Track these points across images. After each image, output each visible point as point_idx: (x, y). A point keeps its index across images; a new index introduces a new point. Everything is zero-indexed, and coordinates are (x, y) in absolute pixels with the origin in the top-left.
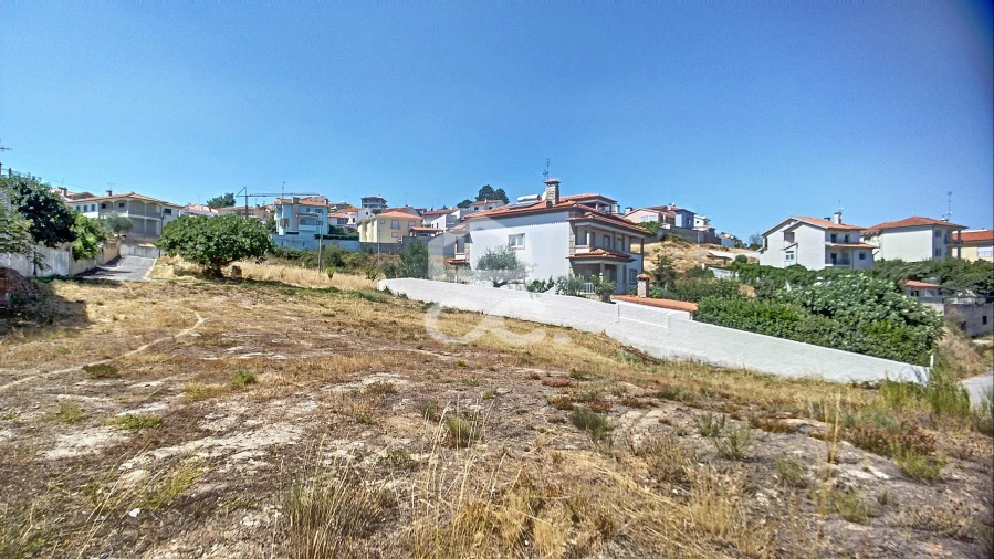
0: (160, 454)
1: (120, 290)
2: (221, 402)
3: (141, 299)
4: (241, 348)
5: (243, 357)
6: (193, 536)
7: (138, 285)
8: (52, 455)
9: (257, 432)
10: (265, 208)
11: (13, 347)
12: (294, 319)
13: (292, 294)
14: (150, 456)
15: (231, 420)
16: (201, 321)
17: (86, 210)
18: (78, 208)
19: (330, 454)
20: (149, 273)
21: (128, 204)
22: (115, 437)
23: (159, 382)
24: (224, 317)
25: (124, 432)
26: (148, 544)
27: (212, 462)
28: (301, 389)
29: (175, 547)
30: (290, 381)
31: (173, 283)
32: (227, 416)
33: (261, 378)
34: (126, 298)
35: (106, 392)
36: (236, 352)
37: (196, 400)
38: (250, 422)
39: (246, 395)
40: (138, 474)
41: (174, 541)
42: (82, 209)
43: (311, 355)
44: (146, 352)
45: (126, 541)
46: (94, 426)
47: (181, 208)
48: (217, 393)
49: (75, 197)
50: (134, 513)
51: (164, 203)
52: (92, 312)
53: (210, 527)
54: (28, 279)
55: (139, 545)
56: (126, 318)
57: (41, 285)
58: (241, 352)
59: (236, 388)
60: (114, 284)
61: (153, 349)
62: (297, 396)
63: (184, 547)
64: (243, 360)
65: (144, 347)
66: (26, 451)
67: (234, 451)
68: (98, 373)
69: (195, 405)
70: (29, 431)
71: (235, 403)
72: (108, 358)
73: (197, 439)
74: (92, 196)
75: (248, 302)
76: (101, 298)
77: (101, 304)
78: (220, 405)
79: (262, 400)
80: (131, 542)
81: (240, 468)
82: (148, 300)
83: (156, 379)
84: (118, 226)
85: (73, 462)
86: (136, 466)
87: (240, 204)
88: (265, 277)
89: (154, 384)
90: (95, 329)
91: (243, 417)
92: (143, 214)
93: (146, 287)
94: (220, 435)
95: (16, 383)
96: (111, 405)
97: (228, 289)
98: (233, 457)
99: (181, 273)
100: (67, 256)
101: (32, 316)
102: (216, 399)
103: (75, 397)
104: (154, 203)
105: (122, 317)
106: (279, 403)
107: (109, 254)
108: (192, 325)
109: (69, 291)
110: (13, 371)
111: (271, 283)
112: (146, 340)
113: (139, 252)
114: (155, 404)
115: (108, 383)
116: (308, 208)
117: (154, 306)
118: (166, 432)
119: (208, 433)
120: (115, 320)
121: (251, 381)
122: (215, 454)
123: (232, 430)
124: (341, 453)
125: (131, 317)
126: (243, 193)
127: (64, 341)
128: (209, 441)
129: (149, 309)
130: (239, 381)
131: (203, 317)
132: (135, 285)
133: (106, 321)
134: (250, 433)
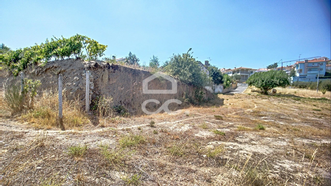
0: (219, 143)
1: (234, 96)
2: (247, 133)
3: (239, 99)
4: (266, 117)
5: (265, 121)
6: (216, 169)
7: (239, 95)
8: (196, 135)
9: (253, 146)
10: (291, 66)
11: (204, 109)
12: (296, 110)
13: (298, 100)
14: (216, 142)
15: (247, 140)
16: (256, 107)
17: (229, 74)
18: (227, 73)
19: (280, 164)
20: (244, 91)
21: (240, 71)
22: (211, 135)
23: (232, 123)
24: (265, 106)
25: (214, 134)
26: (203, 165)
27: (233, 151)
28: (283, 136)
29: (209, 170)
30: (279, 132)
31: (250, 94)
32: (246, 138)
33: (267, 129)
34: (235, 98)
35: (217, 123)
36: (264, 119)
37: (239, 131)
38: (253, 142)
39: (257, 133)
40: (212, 147)
41: (210, 168)
42: (228, 73)
43: (297, 125)
44: (234, 115)
45: (199, 162)
46: (209, 131)
47: (256, 70)
48: (247, 130)
49: (227, 70)
50: (205, 156)
51: (251, 69)
52: (225, 102)
53: (221, 169)
54: (212, 94)
55: (201, 165)
56: (233, 104)
57: (215, 95)
58: (266, 119)
59: (255, 130)
60: (233, 95)
61: (237, 114)
62: (279, 138)
63: (211, 171)
64: (264, 122)
65: (234, 113)
66: (191, 132)
67: (241, 149)
68: (218, 118)
69: (238, 132)
70: (195, 128)
71: (252, 135)
72: (223, 114)
73: (232, 142)
74: (231, 69)
75: (277, 102)
76: (228, 98)
77: (228, 100)
78: (246, 134)
79: (262, 136)
80: (200, 163)
81: (240, 155)
82: (241, 99)
83: (232, 122)
84: (237, 78)
85: (198, 138)
86: (212, 144)
87: (279, 66)
88: (287, 93)
89: (230, 123)
90: (224, 106)
91: (252, 140)
92: (244, 73)
93: (241, 96)
94: (241, 143)
95: (200, 117)
96: (216, 126)
97: (269, 97)
98: (240, 151)
99: (253, 91)
100: (222, 87)
101: (211, 103)
102: (246, 132)
103: (209, 123)
104: (247, 70)
105: (232, 104)
106: (269, 139)
107: (234, 86)
108: (252, 108)
109: (221, 96)
110: (201, 114)
111: (289, 96)
112: (235, 111)
113: (243, 85)
114: (227, 129)
115: (218, 121)
116: (313, 63)
117: (242, 101)
118: (224, 137)
119: (237, 141)
120: (230, 104)
121: (263, 129)
122: (235, 148)
123: (245, 143)
124: (287, 166)
125: (235, 104)
126: (281, 62)
127: (215, 109)
128: (236, 144)
129: (241, 102)
130: (257, 128)
131: (257, 106)
132: (238, 95)
133: (228, 104)
134: (250, 145)
